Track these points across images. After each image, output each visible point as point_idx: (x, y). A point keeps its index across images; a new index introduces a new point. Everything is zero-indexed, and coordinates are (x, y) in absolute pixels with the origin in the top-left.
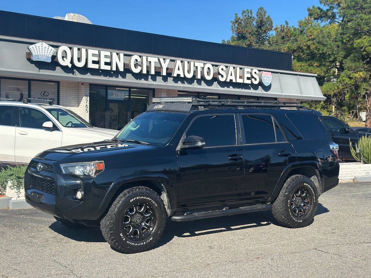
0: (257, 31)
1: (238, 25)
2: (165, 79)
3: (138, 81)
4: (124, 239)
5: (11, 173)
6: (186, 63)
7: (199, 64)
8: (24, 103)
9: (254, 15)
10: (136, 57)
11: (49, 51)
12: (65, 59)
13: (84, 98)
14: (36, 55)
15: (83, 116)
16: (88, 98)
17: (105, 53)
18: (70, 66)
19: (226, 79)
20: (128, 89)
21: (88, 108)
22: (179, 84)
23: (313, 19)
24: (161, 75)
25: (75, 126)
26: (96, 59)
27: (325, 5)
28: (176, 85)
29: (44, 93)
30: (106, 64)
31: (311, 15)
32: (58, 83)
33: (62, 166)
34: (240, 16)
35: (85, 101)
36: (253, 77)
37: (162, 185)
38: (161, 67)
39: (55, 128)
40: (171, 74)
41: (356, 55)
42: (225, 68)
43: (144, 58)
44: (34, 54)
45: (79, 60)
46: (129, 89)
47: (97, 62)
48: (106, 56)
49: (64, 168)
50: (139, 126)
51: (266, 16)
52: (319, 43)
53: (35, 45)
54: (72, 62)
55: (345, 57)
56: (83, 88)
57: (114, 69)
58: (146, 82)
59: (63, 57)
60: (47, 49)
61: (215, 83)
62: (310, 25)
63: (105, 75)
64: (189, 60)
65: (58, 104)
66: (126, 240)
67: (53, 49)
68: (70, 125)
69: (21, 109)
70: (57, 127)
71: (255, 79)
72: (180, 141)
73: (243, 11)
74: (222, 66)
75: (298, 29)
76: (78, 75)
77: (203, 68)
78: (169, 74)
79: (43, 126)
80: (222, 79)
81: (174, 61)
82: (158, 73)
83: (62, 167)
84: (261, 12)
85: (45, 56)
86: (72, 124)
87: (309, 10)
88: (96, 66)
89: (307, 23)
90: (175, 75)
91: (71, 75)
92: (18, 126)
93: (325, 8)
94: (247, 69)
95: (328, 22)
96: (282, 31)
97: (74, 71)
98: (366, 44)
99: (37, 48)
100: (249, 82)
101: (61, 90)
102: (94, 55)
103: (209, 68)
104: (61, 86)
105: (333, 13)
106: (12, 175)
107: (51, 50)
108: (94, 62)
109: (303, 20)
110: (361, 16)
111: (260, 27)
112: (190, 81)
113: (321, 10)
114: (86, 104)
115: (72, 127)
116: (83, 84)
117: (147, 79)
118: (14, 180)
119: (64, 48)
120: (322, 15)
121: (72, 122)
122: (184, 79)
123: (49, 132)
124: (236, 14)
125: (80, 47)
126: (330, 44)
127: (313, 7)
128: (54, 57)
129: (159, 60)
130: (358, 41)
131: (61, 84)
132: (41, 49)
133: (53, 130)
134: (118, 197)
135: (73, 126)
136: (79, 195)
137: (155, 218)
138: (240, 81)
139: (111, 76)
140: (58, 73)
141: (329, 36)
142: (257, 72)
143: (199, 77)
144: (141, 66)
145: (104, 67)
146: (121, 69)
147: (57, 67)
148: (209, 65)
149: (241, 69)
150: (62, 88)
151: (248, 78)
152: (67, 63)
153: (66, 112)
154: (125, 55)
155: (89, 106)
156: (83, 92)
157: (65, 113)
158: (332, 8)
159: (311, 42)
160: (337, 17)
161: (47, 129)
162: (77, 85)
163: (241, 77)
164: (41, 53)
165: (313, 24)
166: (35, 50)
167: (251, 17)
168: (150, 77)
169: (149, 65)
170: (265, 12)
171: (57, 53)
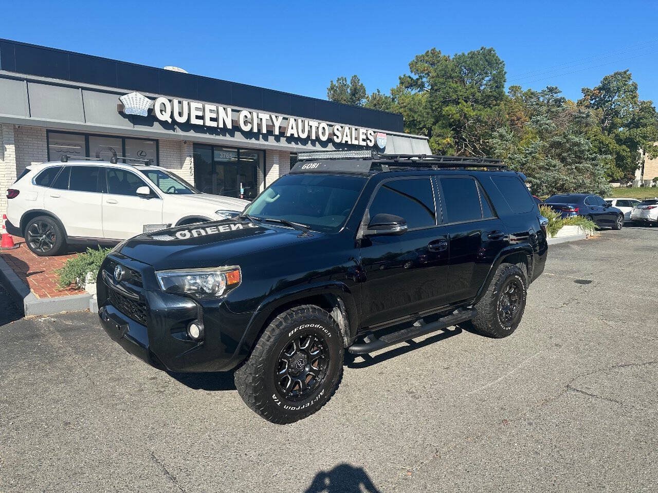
0: (351, 99)
1: (334, 92)
2: (277, 139)
3: (248, 141)
4: (279, 404)
5: (91, 260)
6: (300, 121)
7: (314, 123)
8: (112, 162)
9: (349, 82)
10: (245, 112)
11: (145, 103)
12: (163, 113)
13: (188, 158)
14: (129, 108)
15: (188, 179)
16: (193, 159)
17: (209, 107)
18: (170, 121)
19: (342, 141)
20: (236, 150)
21: (193, 171)
22: (293, 145)
23: (404, 87)
24: (274, 134)
25: (180, 192)
26: (200, 114)
27: (415, 74)
28: (289, 145)
29: (141, 153)
30: (212, 119)
31: (402, 83)
32: (157, 141)
33: (160, 275)
34: (335, 83)
35: (189, 163)
36: (368, 139)
37: (339, 300)
38: (274, 125)
39: (153, 195)
40: (284, 133)
41: (444, 122)
42: (340, 129)
43: (255, 114)
44: (127, 106)
45: (180, 114)
46: (238, 149)
47: (202, 118)
48: (211, 111)
49: (163, 279)
50: (279, 196)
51: (360, 84)
52: (410, 110)
53: (128, 96)
54: (172, 116)
55: (434, 124)
56: (186, 148)
57: (221, 126)
58: (257, 142)
59: (161, 111)
60: (142, 101)
61: (330, 145)
62: (402, 93)
63: (211, 133)
64: (303, 119)
65: (158, 165)
66: (282, 405)
67: (150, 101)
68: (172, 190)
69: (108, 170)
70: (156, 194)
71: (371, 141)
72: (362, 223)
73: (338, 78)
74: (337, 126)
75: (390, 97)
76: (179, 132)
77: (318, 128)
78: (282, 134)
79: (137, 192)
80: (337, 140)
81: (287, 119)
82: (270, 132)
83: (160, 278)
84: (355, 80)
85: (139, 109)
86: (175, 190)
87: (400, 78)
88: (200, 122)
89: (399, 90)
90: (289, 135)
91: (171, 132)
92: (105, 192)
93: (415, 77)
94: (362, 130)
95: (417, 91)
96: (375, 99)
97: (175, 127)
98: (454, 112)
99: (131, 99)
100: (364, 144)
101: (161, 149)
102: (197, 109)
103: (324, 128)
104: (160, 145)
105: (422, 82)
106: (93, 263)
107: (147, 101)
108: (198, 117)
109: (395, 88)
110: (450, 85)
111: (354, 95)
112: (304, 142)
113: (412, 79)
114: (190, 166)
115: (174, 193)
116: (185, 142)
117: (258, 139)
118: (94, 271)
119: (162, 99)
120: (413, 84)
121: (174, 187)
122: (298, 140)
123: (145, 200)
124: (332, 82)
125: (180, 99)
126: (421, 111)
127: (404, 76)
128: (151, 111)
129: (270, 117)
130: (447, 109)
131: (160, 142)
132: (134, 101)
133: (151, 198)
134: (267, 330)
135: (176, 192)
136: (195, 331)
137: (327, 356)
138: (355, 142)
139: (218, 134)
140: (157, 129)
141: (420, 103)
142: (373, 134)
143: (314, 138)
144: (252, 123)
145: (209, 123)
146: (229, 126)
147: (155, 123)
148: (324, 124)
149: (356, 129)
150: (162, 147)
151: (364, 140)
152: (166, 117)
153: (167, 175)
154: (233, 110)
155: (193, 168)
156: (187, 152)
157: (165, 176)
158: (421, 77)
159: (402, 109)
160: (426, 86)
161: (143, 196)
162: (179, 145)
163: (356, 139)
164: (135, 105)
165: (405, 92)
166: (128, 101)
167: (345, 85)
168: (261, 136)
169: (259, 123)
170: (359, 80)
171: (154, 105)
